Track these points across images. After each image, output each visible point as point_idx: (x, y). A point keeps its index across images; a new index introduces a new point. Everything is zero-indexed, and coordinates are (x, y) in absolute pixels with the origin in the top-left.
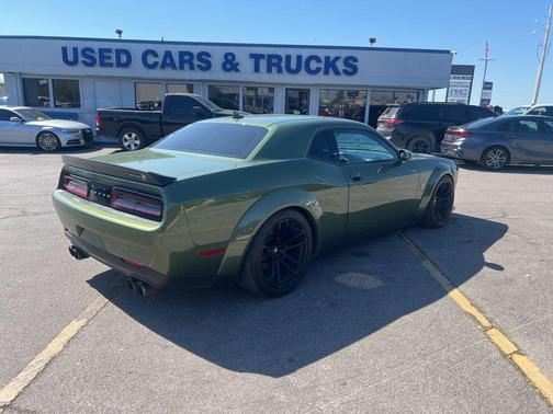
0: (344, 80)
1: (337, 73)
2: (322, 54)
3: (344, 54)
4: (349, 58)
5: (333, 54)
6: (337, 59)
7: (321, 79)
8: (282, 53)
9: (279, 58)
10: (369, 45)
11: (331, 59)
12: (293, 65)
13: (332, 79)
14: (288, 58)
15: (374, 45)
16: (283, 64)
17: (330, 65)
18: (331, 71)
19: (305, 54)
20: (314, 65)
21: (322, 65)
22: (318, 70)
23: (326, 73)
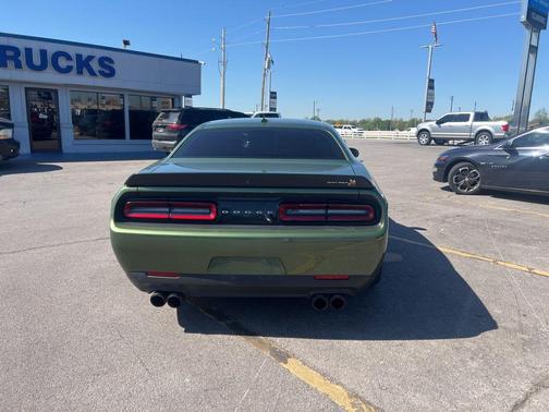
0: (101, 82)
1: (92, 73)
2: (72, 51)
3: (99, 54)
4: (103, 58)
5: (85, 53)
6: (90, 58)
7: (73, 79)
8: (21, 45)
9: (16, 50)
10: (122, 46)
11: (84, 58)
12: (37, 60)
13: (85, 80)
14: (29, 51)
15: (128, 48)
16: (22, 58)
17: (83, 64)
18: (85, 70)
19: (51, 49)
20: (63, 63)
21: (73, 64)
22: (69, 69)
23: (80, 72)
